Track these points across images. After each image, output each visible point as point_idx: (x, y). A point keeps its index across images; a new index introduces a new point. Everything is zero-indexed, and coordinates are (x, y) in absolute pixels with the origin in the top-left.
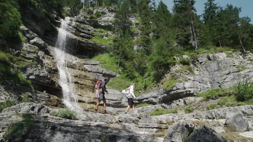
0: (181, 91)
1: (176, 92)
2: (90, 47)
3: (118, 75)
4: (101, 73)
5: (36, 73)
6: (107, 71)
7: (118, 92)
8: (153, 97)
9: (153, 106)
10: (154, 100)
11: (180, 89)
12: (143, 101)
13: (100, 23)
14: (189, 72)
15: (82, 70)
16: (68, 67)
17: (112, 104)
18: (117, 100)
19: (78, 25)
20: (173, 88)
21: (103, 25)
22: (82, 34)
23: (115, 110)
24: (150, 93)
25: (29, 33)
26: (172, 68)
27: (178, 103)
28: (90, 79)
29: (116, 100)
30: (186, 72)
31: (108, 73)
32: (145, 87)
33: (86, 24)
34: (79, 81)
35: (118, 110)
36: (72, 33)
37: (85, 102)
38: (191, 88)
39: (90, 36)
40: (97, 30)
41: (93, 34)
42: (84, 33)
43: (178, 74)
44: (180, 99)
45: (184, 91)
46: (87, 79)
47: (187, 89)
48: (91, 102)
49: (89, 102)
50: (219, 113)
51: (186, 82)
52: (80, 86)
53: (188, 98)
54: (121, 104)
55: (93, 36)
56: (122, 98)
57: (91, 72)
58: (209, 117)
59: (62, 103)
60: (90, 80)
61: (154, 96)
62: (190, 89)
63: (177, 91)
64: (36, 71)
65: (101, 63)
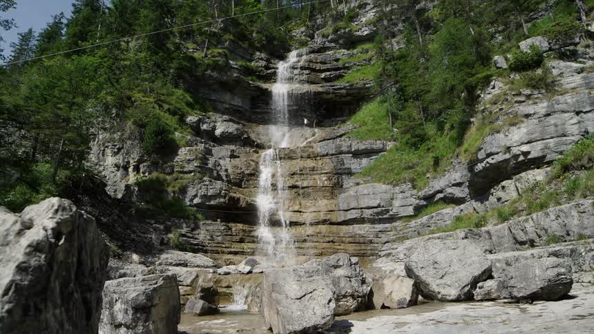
0: (500, 158)
1: (488, 165)
2: (345, 97)
3: (390, 145)
4: (348, 152)
5: (201, 192)
6: (360, 144)
7: (383, 186)
8: (454, 185)
9: (457, 207)
10: (458, 192)
11: (497, 153)
12: (436, 199)
13: (359, 33)
14: (528, 92)
15: (309, 157)
16: (281, 159)
17: (369, 217)
18: (379, 206)
19: (311, 61)
20: (476, 153)
21: (366, 33)
22: (323, 75)
23: (373, 230)
24: (447, 176)
25: (206, 123)
26: (482, 96)
27: (500, 194)
28: (324, 172)
29: (376, 207)
30: (519, 94)
31: (363, 147)
32: (437, 162)
33: (329, 49)
34: (299, 184)
35: (378, 230)
36: (301, 82)
37: (304, 224)
38: (529, 142)
39: (342, 71)
40: (355, 51)
41: (347, 65)
42: (328, 70)
43: (495, 109)
44: (502, 181)
45: (507, 156)
46: (317, 174)
47: (515, 151)
48: (318, 222)
49: (313, 222)
50: (546, 222)
51: (512, 128)
52: (301, 191)
53: (523, 174)
54: (391, 213)
55: (348, 68)
56: (392, 199)
57: (327, 155)
58: (519, 239)
59: (253, 234)
60: (323, 175)
61: (454, 182)
62: (525, 148)
63: (489, 160)
64: (200, 189)
65: (355, 128)
